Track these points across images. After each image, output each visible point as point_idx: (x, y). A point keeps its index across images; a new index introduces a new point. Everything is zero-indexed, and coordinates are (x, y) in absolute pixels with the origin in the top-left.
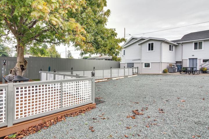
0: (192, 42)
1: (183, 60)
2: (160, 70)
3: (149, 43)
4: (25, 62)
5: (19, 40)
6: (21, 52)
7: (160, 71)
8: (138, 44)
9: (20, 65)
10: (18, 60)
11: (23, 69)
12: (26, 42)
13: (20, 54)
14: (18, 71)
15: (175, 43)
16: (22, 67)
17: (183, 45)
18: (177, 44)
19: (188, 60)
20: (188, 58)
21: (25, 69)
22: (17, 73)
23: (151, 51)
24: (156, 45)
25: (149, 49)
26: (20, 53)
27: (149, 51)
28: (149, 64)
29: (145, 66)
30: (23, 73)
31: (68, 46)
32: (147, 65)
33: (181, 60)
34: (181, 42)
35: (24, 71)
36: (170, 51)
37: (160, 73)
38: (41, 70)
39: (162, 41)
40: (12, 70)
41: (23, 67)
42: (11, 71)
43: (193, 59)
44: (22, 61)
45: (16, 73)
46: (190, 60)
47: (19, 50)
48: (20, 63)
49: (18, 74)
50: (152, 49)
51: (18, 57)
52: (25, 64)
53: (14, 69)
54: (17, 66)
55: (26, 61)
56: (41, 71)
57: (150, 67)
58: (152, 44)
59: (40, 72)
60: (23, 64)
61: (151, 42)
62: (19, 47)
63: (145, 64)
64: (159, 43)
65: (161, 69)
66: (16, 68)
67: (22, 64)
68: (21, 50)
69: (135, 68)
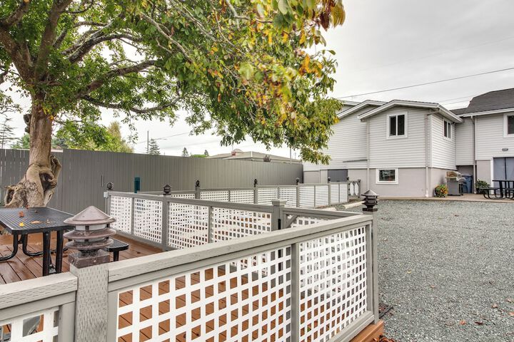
0: (502, 115)
1: (476, 161)
2: (426, 189)
3: (392, 115)
4: (54, 164)
5: (38, 96)
6: (44, 134)
7: (427, 192)
8: (359, 118)
9: (40, 175)
10: (33, 158)
11: (47, 185)
12: (62, 101)
13: (39, 140)
14: (34, 192)
15: (457, 118)
16: (44, 179)
17: (476, 121)
18: (460, 120)
19: (492, 162)
20: (490, 156)
21: (55, 186)
22: (28, 200)
23: (397, 136)
24: (411, 120)
25: (393, 132)
26: (40, 135)
27: (393, 137)
28: (393, 172)
29: (382, 178)
30: (47, 197)
31: (172, 123)
32: (387, 176)
33: (471, 163)
34: (472, 115)
35: (49, 192)
36: (445, 138)
37: (427, 196)
38: (110, 189)
39: (429, 109)
40: (13, 188)
41: (50, 180)
42: (11, 191)
43: (505, 158)
44: (45, 159)
45: (25, 199)
46: (497, 161)
47: (36, 129)
48: (40, 166)
49: (33, 201)
50: (401, 132)
51: (34, 148)
52: (55, 171)
53: (19, 186)
54: (31, 176)
55: (56, 163)
56: (111, 192)
57: (396, 181)
58: (401, 118)
59: (105, 195)
60: (48, 170)
61: (396, 114)
62: (38, 119)
63: (381, 171)
64: (422, 115)
65: (430, 186)
66: (27, 181)
67: (44, 170)
68: (44, 126)
69: (354, 183)
